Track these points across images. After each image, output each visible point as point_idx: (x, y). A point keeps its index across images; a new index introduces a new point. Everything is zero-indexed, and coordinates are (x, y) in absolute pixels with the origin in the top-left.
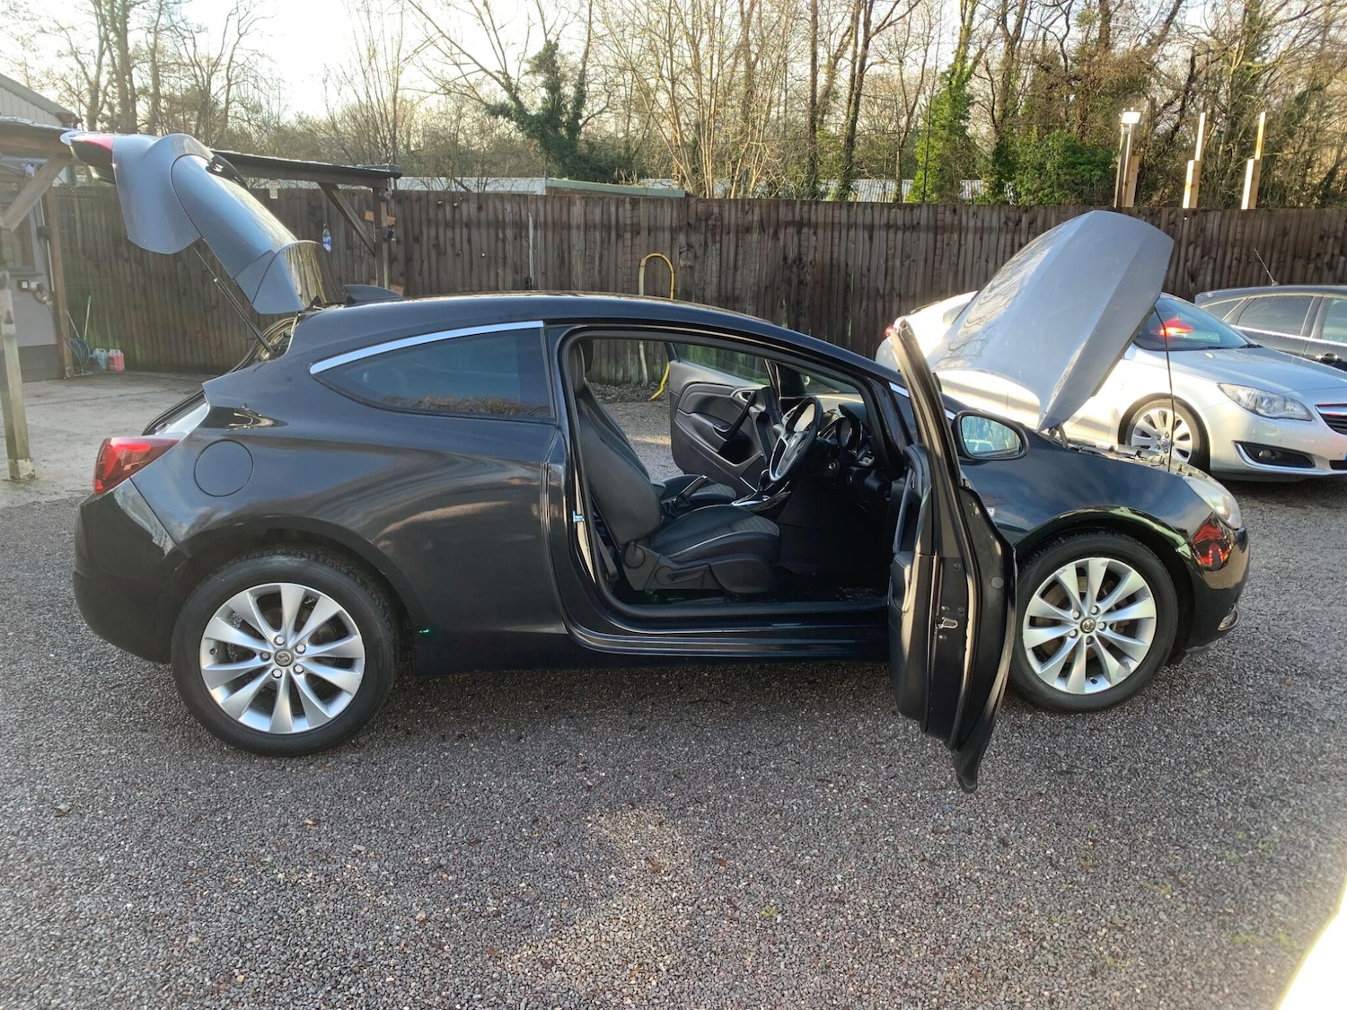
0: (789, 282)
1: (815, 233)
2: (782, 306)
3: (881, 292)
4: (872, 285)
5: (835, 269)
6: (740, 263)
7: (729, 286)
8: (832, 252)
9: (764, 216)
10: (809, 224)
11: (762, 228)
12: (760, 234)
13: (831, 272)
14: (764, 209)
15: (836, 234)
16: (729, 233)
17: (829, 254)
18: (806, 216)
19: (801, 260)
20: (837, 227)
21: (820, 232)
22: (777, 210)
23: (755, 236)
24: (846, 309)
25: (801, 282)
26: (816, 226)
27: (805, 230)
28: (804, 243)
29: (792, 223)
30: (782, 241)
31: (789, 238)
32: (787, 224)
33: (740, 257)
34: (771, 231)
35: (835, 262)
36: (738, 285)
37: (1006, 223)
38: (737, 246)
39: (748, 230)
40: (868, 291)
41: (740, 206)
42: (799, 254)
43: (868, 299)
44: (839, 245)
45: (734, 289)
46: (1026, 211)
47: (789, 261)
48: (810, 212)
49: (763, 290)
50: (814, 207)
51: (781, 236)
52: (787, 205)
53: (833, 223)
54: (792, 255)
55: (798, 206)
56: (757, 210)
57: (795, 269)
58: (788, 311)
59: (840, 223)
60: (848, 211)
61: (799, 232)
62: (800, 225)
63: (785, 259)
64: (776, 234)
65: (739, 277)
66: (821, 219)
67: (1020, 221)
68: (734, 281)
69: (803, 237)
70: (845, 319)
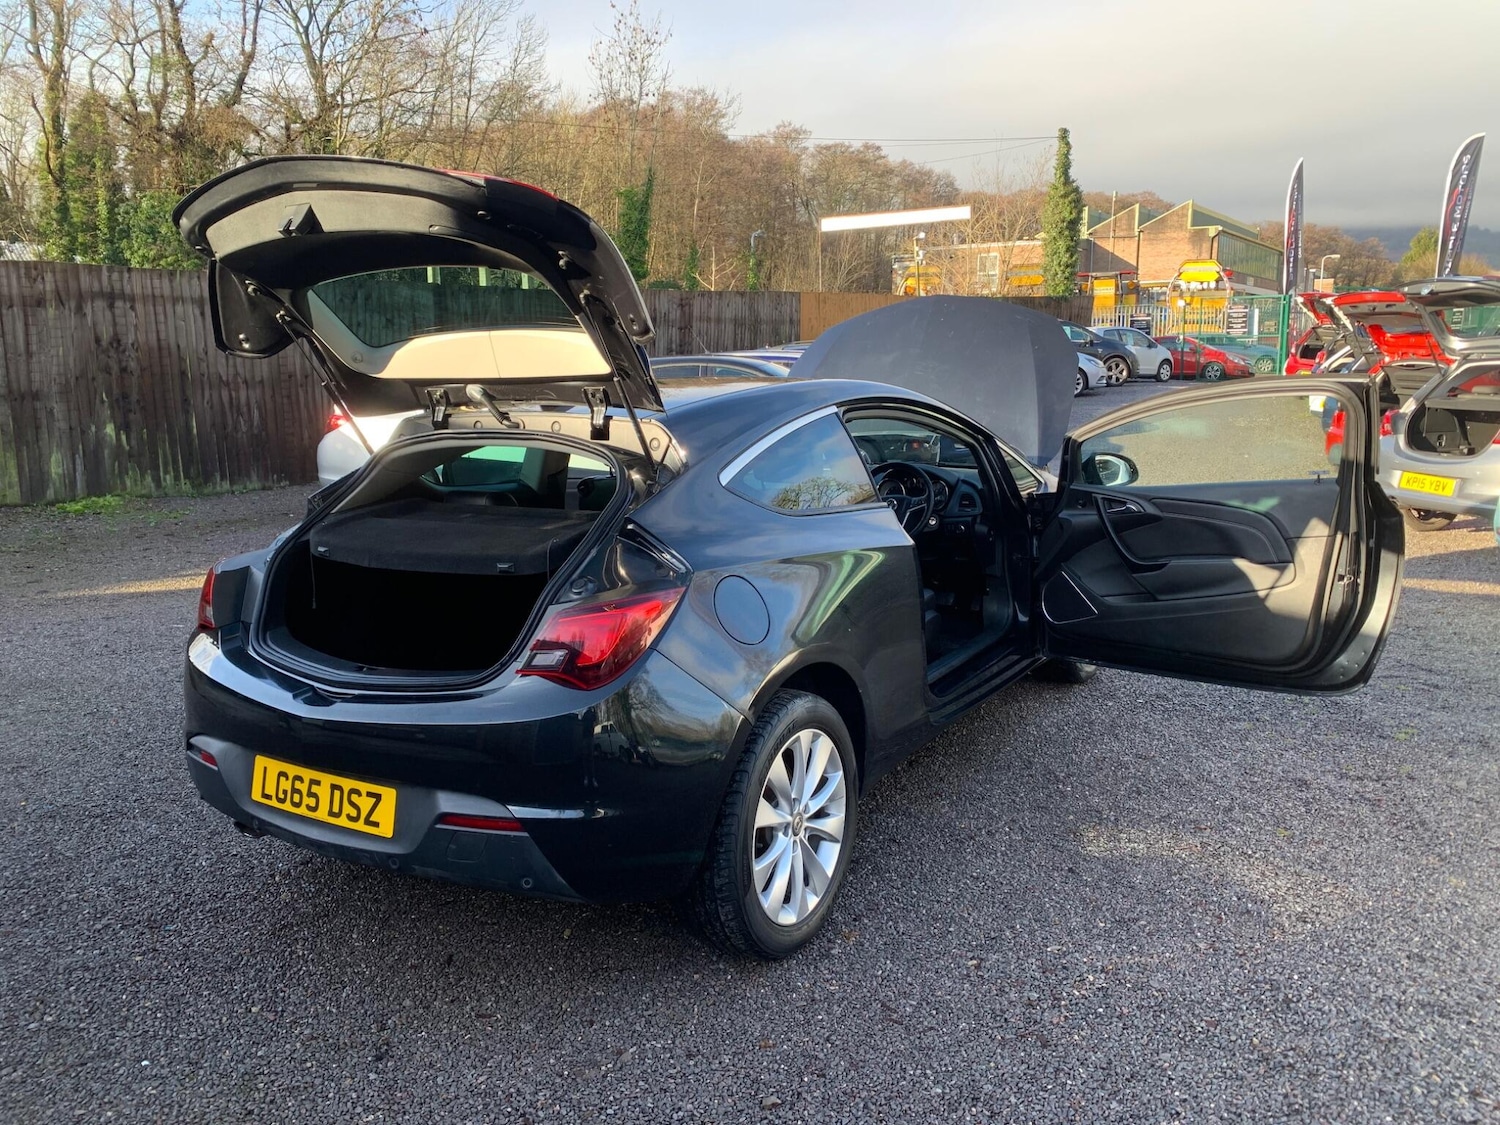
0: (107, 370)
1: (132, 308)
2: (103, 402)
3: (224, 378)
4: (212, 370)
5: (165, 353)
6: (34, 348)
7: (23, 378)
8: (158, 332)
9: (60, 284)
10: (123, 296)
11: (61, 302)
12: (57, 308)
13: (161, 357)
14: (59, 276)
15: (160, 309)
16: (11, 306)
17: (155, 335)
18: (117, 286)
19: (119, 341)
20: (159, 301)
21: (139, 306)
22: (78, 279)
23: (51, 311)
24: (186, 401)
25: (124, 370)
26: (132, 299)
27: (119, 304)
28: (121, 321)
29: (101, 294)
30: (89, 318)
31: (100, 314)
32: (94, 296)
33: (34, 339)
34: (73, 304)
35: (163, 343)
36: (36, 377)
37: (341, 300)
38: (26, 325)
39: (40, 302)
40: (208, 377)
41: (22, 271)
42: (116, 334)
43: (210, 388)
44: (166, 323)
45: (30, 381)
46: (360, 286)
47: (104, 343)
48: (121, 280)
49: (72, 381)
50: (126, 275)
51: (88, 310)
52: (90, 272)
53: (154, 296)
54: (106, 334)
55: (105, 273)
56: (49, 277)
57: (112, 353)
58: (111, 407)
59: (162, 296)
60: (171, 281)
61: (111, 306)
62: (111, 298)
63: (98, 341)
64: (79, 309)
65: (35, 367)
66: (138, 290)
67: (356, 295)
68: (29, 372)
69: (117, 312)
70: (187, 412)
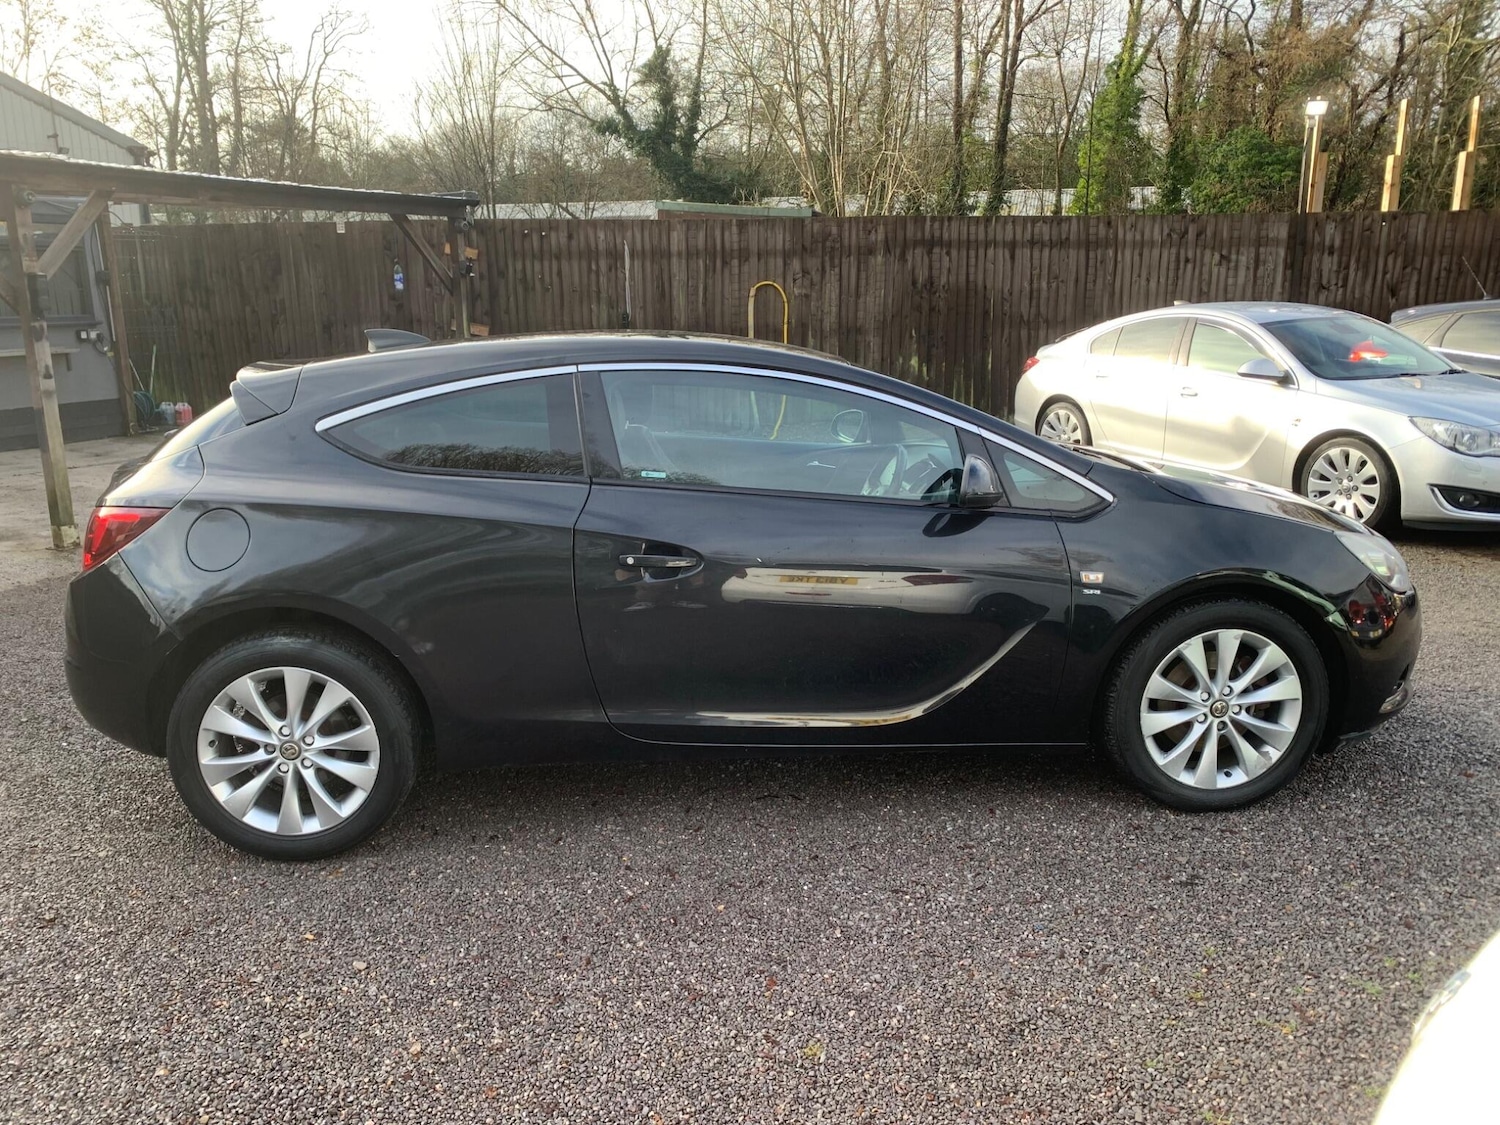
0: (919, 309)
1: (948, 253)
2: (911, 337)
3: (1026, 318)
4: (1014, 309)
5: (972, 293)
6: (862, 290)
7: (851, 315)
8: (968, 274)
9: (890, 235)
10: (941, 243)
11: (888, 250)
12: (885, 255)
13: (967, 298)
14: (890, 227)
15: (972, 253)
16: (849, 256)
17: (964, 277)
18: (937, 234)
19: (932, 284)
20: (973, 245)
21: (954, 253)
22: (905, 229)
23: (880, 258)
24: (985, 337)
25: (932, 309)
26: (949, 244)
27: (936, 250)
28: (936, 265)
29: (922, 242)
30: (910, 264)
31: (919, 259)
32: (916, 244)
33: (863, 282)
34: (898, 251)
35: (972, 286)
36: (861, 314)
37: (1169, 235)
38: (859, 270)
39: (871, 251)
40: (1010, 317)
41: (861, 224)
42: (931, 277)
43: (1011, 327)
44: (976, 265)
45: (856, 318)
46: (1193, 220)
47: (919, 286)
48: (942, 229)
49: (889, 318)
50: (946, 223)
51: (909, 258)
52: (915, 223)
53: (968, 241)
54: (922, 276)
55: (928, 223)
56: (881, 229)
57: (925, 295)
58: (918, 342)
59: (977, 241)
60: (986, 227)
61: (930, 252)
62: (930, 244)
63: (914, 283)
64: (903, 258)
65: (861, 306)
66: (955, 236)
67: (1186, 232)
68: (856, 311)
69: (935, 257)
70: (985, 349)
